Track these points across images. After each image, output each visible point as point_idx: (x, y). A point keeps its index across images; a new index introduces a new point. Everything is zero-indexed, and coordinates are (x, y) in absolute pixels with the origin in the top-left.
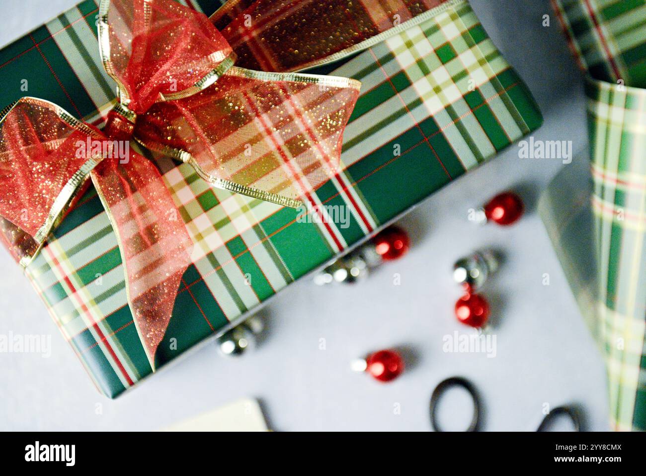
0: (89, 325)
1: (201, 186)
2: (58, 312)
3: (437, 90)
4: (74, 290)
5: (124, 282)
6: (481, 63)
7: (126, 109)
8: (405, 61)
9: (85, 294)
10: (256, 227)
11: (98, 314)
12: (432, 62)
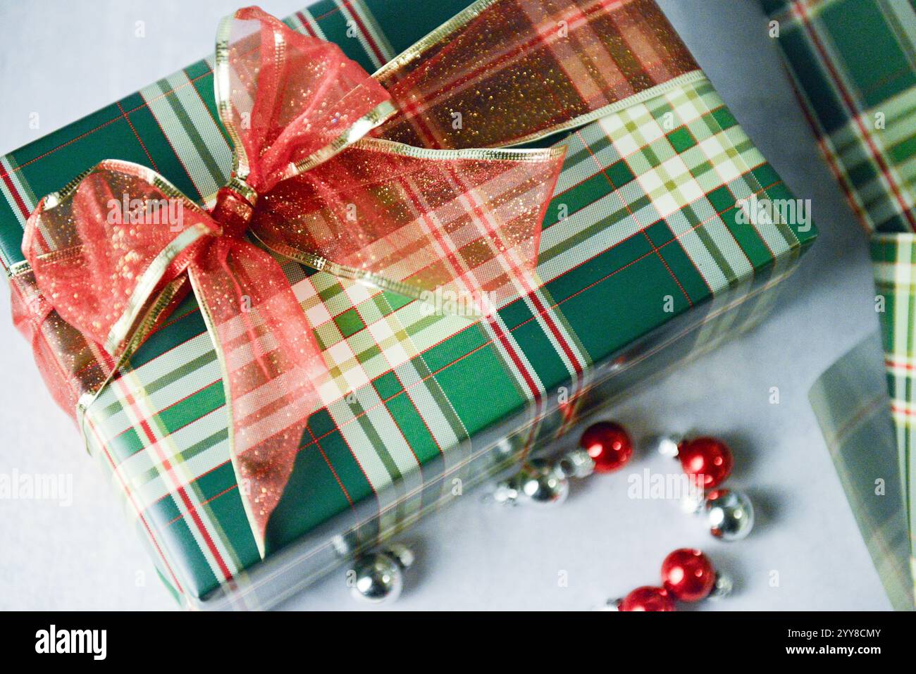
0: (172, 489)
1: (340, 304)
2: (129, 471)
3: (671, 186)
4: (153, 440)
5: (226, 430)
6: (730, 153)
7: (243, 184)
8: (625, 148)
9: (169, 446)
10: (415, 361)
11: (186, 474)
12: (663, 150)
